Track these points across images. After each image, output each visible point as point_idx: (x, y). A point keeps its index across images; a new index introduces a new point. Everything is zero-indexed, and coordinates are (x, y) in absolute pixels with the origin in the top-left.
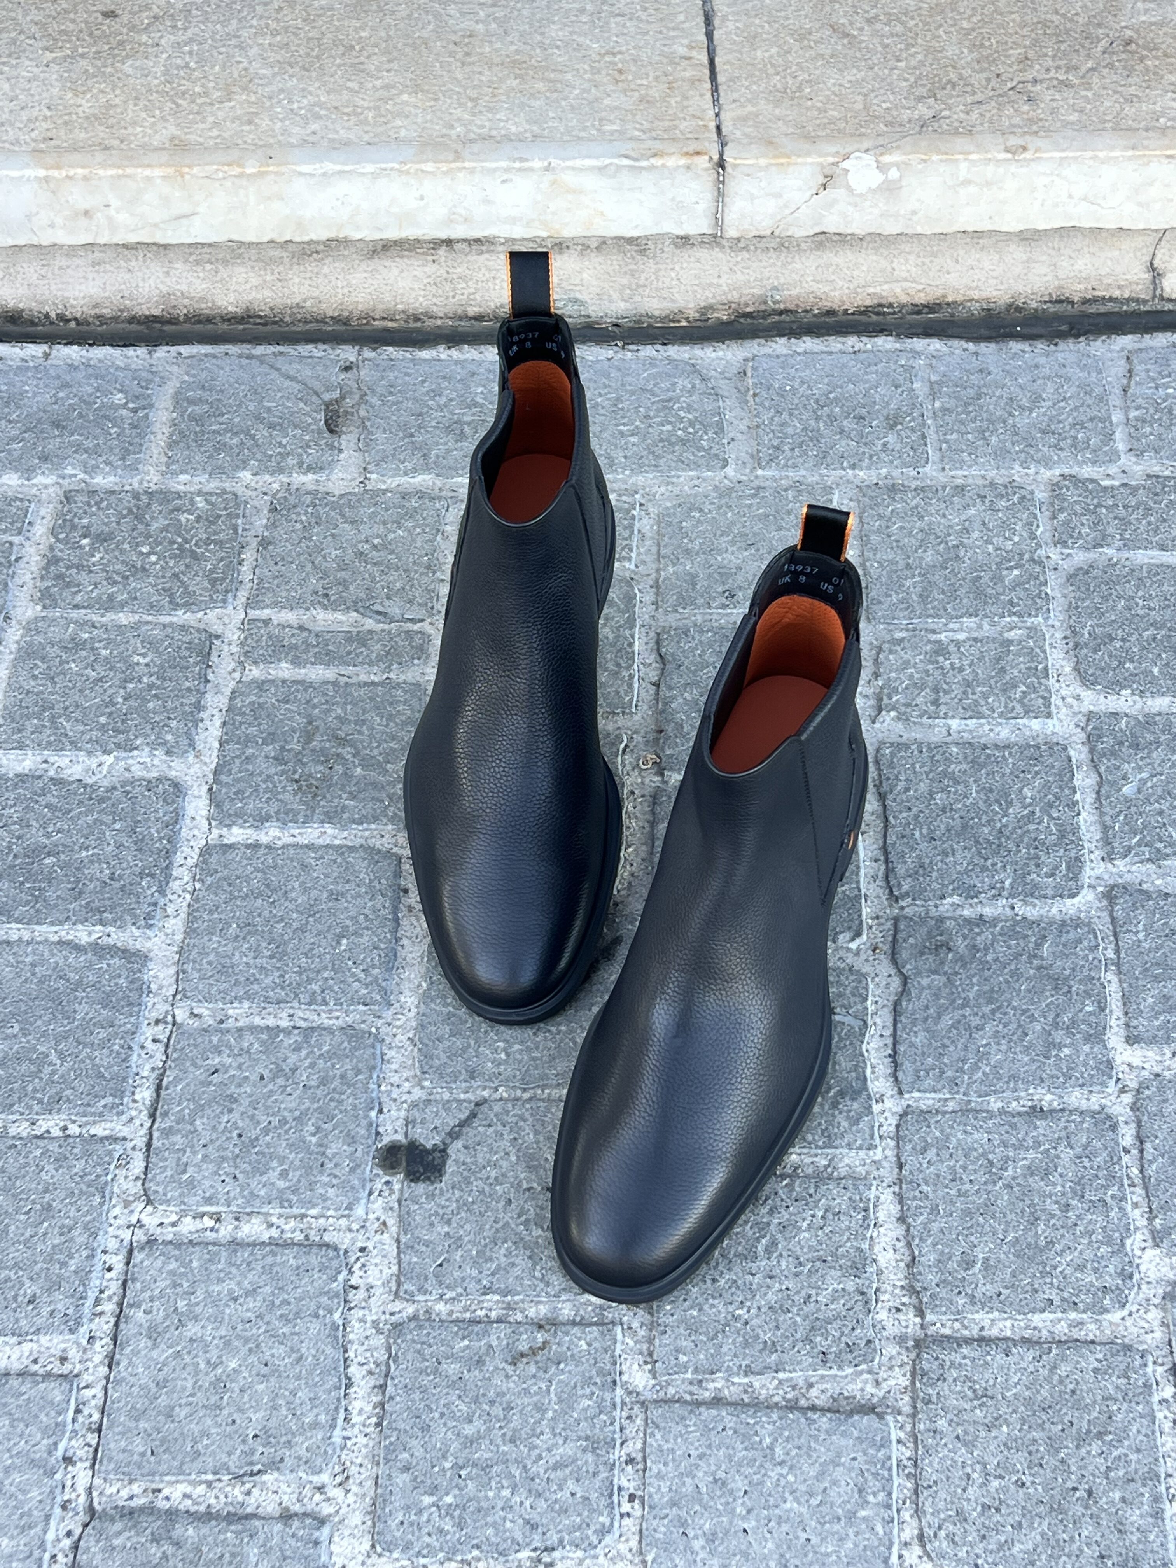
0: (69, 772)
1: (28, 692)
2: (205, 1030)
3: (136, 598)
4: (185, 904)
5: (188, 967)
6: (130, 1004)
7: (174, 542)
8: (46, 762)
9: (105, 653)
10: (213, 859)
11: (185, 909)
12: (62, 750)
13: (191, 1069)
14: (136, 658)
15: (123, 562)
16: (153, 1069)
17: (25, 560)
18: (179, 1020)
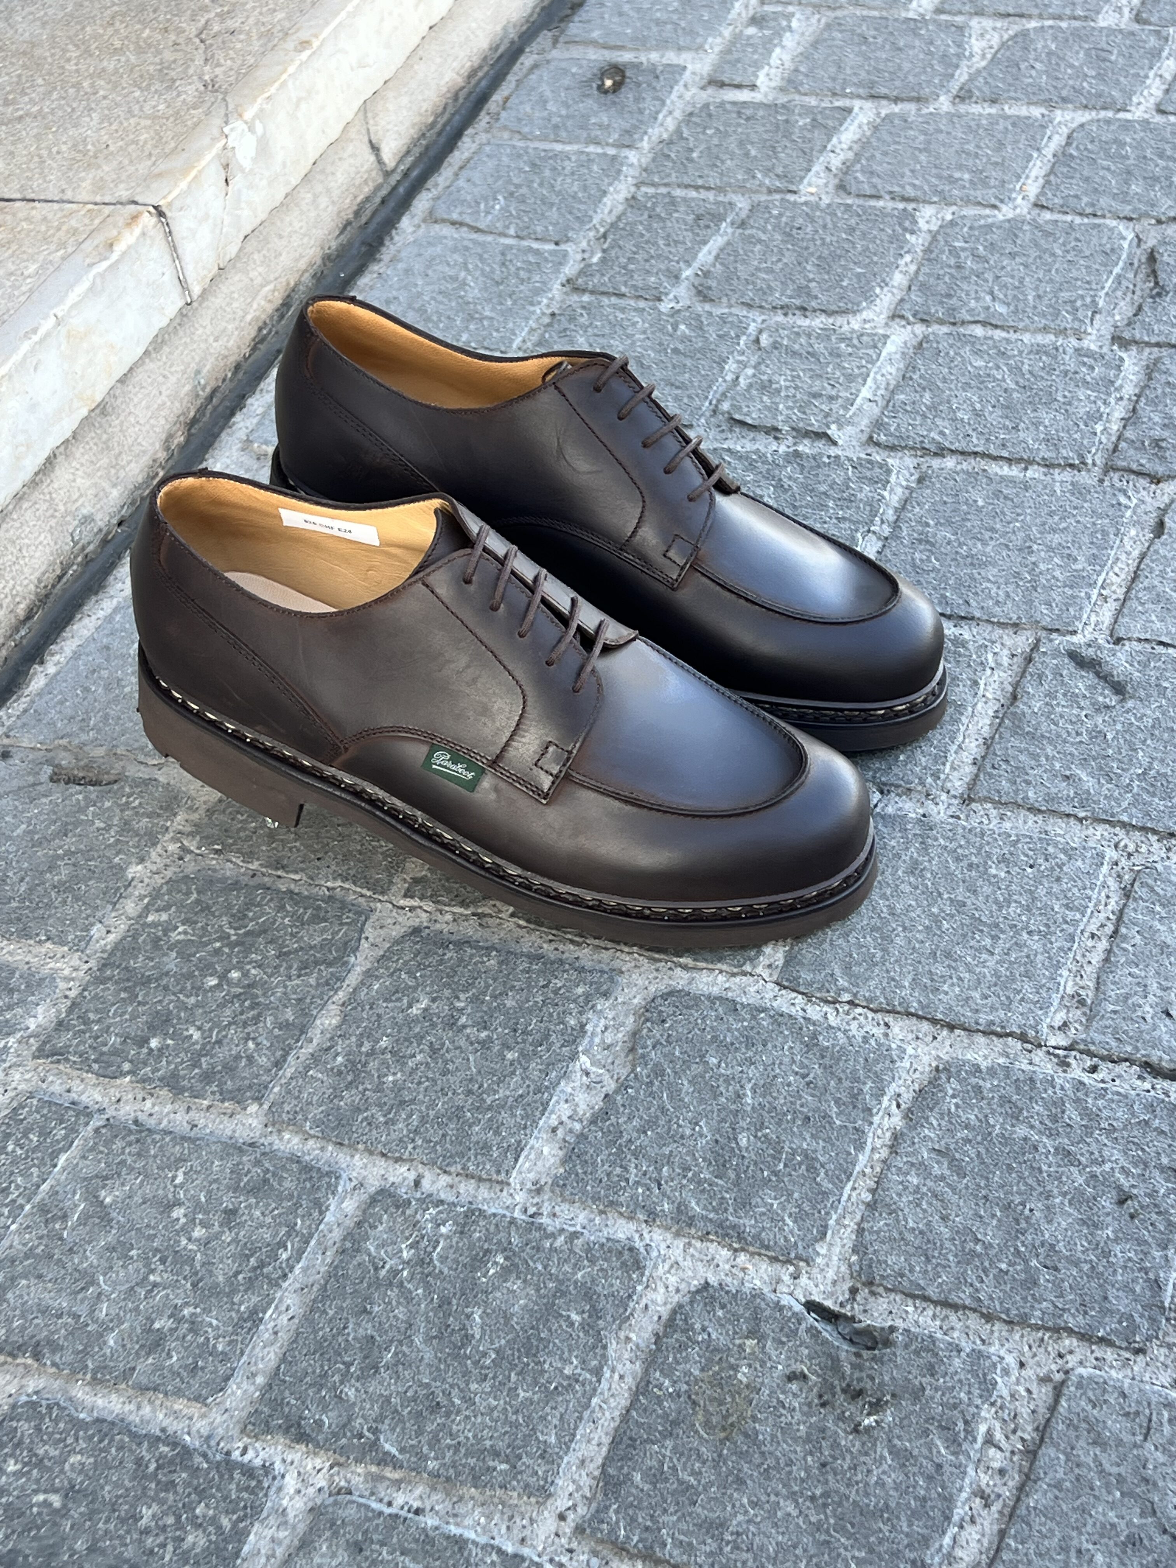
0: (582, 1108)
1: (416, 1132)
2: (1090, 1019)
3: (299, 1000)
4: (870, 1015)
5: (983, 1018)
6: (1031, 1080)
7: (217, 952)
8: (554, 1130)
9: (384, 1042)
10: (806, 975)
11: (879, 1016)
12: (545, 1105)
13: (1156, 1034)
14: (414, 1011)
15: (222, 1006)
16: (1140, 1077)
17: (142, 1117)
18: (1064, 1043)
